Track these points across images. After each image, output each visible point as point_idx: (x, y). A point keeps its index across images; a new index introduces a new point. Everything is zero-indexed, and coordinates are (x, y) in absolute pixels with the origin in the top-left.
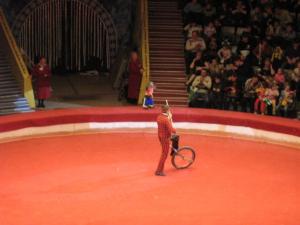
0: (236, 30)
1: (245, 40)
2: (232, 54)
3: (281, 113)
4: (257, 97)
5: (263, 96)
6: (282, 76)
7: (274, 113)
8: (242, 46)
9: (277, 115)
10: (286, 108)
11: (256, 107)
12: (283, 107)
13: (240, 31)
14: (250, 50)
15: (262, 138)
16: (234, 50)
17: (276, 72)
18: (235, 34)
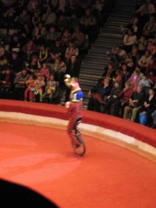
0: (8, 31)
1: (16, 39)
2: (5, 51)
3: (47, 100)
4: (26, 87)
5: (32, 87)
6: (48, 70)
7: (41, 100)
8: (13, 45)
9: (43, 102)
10: (50, 96)
11: (26, 96)
12: (48, 95)
13: (12, 32)
14: (20, 48)
15: (31, 121)
16: (7, 48)
17: (42, 67)
18: (8, 34)
